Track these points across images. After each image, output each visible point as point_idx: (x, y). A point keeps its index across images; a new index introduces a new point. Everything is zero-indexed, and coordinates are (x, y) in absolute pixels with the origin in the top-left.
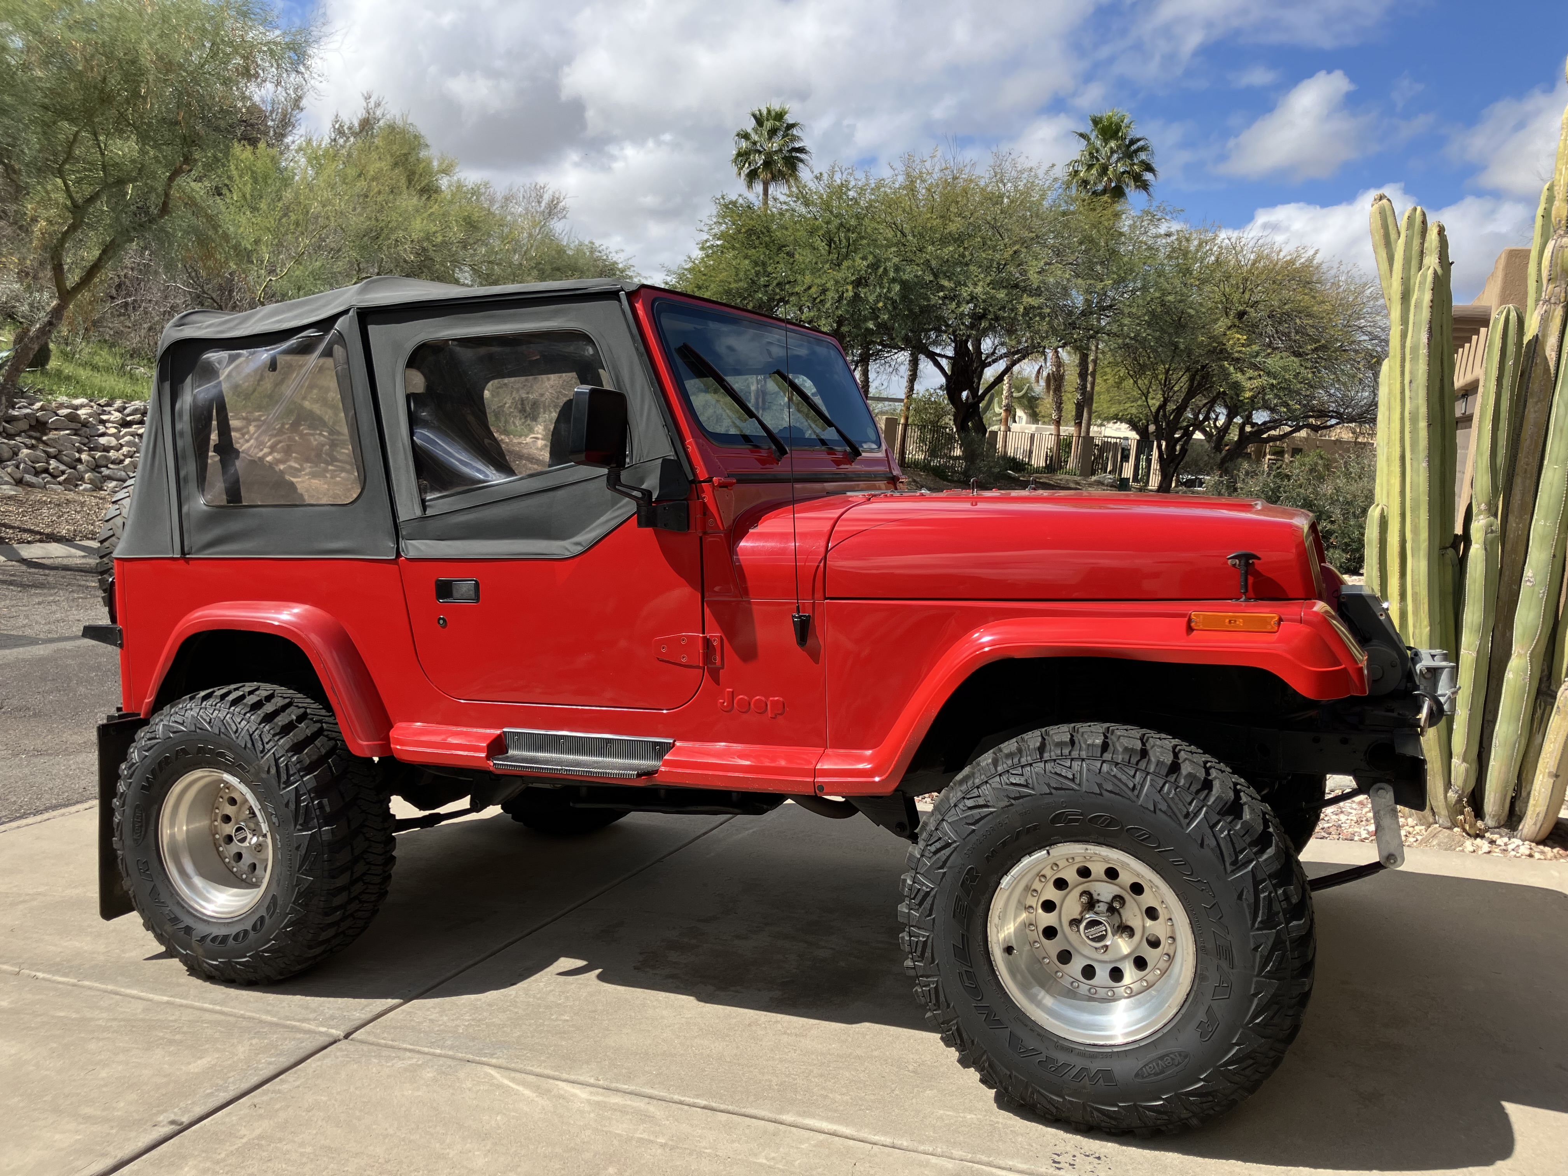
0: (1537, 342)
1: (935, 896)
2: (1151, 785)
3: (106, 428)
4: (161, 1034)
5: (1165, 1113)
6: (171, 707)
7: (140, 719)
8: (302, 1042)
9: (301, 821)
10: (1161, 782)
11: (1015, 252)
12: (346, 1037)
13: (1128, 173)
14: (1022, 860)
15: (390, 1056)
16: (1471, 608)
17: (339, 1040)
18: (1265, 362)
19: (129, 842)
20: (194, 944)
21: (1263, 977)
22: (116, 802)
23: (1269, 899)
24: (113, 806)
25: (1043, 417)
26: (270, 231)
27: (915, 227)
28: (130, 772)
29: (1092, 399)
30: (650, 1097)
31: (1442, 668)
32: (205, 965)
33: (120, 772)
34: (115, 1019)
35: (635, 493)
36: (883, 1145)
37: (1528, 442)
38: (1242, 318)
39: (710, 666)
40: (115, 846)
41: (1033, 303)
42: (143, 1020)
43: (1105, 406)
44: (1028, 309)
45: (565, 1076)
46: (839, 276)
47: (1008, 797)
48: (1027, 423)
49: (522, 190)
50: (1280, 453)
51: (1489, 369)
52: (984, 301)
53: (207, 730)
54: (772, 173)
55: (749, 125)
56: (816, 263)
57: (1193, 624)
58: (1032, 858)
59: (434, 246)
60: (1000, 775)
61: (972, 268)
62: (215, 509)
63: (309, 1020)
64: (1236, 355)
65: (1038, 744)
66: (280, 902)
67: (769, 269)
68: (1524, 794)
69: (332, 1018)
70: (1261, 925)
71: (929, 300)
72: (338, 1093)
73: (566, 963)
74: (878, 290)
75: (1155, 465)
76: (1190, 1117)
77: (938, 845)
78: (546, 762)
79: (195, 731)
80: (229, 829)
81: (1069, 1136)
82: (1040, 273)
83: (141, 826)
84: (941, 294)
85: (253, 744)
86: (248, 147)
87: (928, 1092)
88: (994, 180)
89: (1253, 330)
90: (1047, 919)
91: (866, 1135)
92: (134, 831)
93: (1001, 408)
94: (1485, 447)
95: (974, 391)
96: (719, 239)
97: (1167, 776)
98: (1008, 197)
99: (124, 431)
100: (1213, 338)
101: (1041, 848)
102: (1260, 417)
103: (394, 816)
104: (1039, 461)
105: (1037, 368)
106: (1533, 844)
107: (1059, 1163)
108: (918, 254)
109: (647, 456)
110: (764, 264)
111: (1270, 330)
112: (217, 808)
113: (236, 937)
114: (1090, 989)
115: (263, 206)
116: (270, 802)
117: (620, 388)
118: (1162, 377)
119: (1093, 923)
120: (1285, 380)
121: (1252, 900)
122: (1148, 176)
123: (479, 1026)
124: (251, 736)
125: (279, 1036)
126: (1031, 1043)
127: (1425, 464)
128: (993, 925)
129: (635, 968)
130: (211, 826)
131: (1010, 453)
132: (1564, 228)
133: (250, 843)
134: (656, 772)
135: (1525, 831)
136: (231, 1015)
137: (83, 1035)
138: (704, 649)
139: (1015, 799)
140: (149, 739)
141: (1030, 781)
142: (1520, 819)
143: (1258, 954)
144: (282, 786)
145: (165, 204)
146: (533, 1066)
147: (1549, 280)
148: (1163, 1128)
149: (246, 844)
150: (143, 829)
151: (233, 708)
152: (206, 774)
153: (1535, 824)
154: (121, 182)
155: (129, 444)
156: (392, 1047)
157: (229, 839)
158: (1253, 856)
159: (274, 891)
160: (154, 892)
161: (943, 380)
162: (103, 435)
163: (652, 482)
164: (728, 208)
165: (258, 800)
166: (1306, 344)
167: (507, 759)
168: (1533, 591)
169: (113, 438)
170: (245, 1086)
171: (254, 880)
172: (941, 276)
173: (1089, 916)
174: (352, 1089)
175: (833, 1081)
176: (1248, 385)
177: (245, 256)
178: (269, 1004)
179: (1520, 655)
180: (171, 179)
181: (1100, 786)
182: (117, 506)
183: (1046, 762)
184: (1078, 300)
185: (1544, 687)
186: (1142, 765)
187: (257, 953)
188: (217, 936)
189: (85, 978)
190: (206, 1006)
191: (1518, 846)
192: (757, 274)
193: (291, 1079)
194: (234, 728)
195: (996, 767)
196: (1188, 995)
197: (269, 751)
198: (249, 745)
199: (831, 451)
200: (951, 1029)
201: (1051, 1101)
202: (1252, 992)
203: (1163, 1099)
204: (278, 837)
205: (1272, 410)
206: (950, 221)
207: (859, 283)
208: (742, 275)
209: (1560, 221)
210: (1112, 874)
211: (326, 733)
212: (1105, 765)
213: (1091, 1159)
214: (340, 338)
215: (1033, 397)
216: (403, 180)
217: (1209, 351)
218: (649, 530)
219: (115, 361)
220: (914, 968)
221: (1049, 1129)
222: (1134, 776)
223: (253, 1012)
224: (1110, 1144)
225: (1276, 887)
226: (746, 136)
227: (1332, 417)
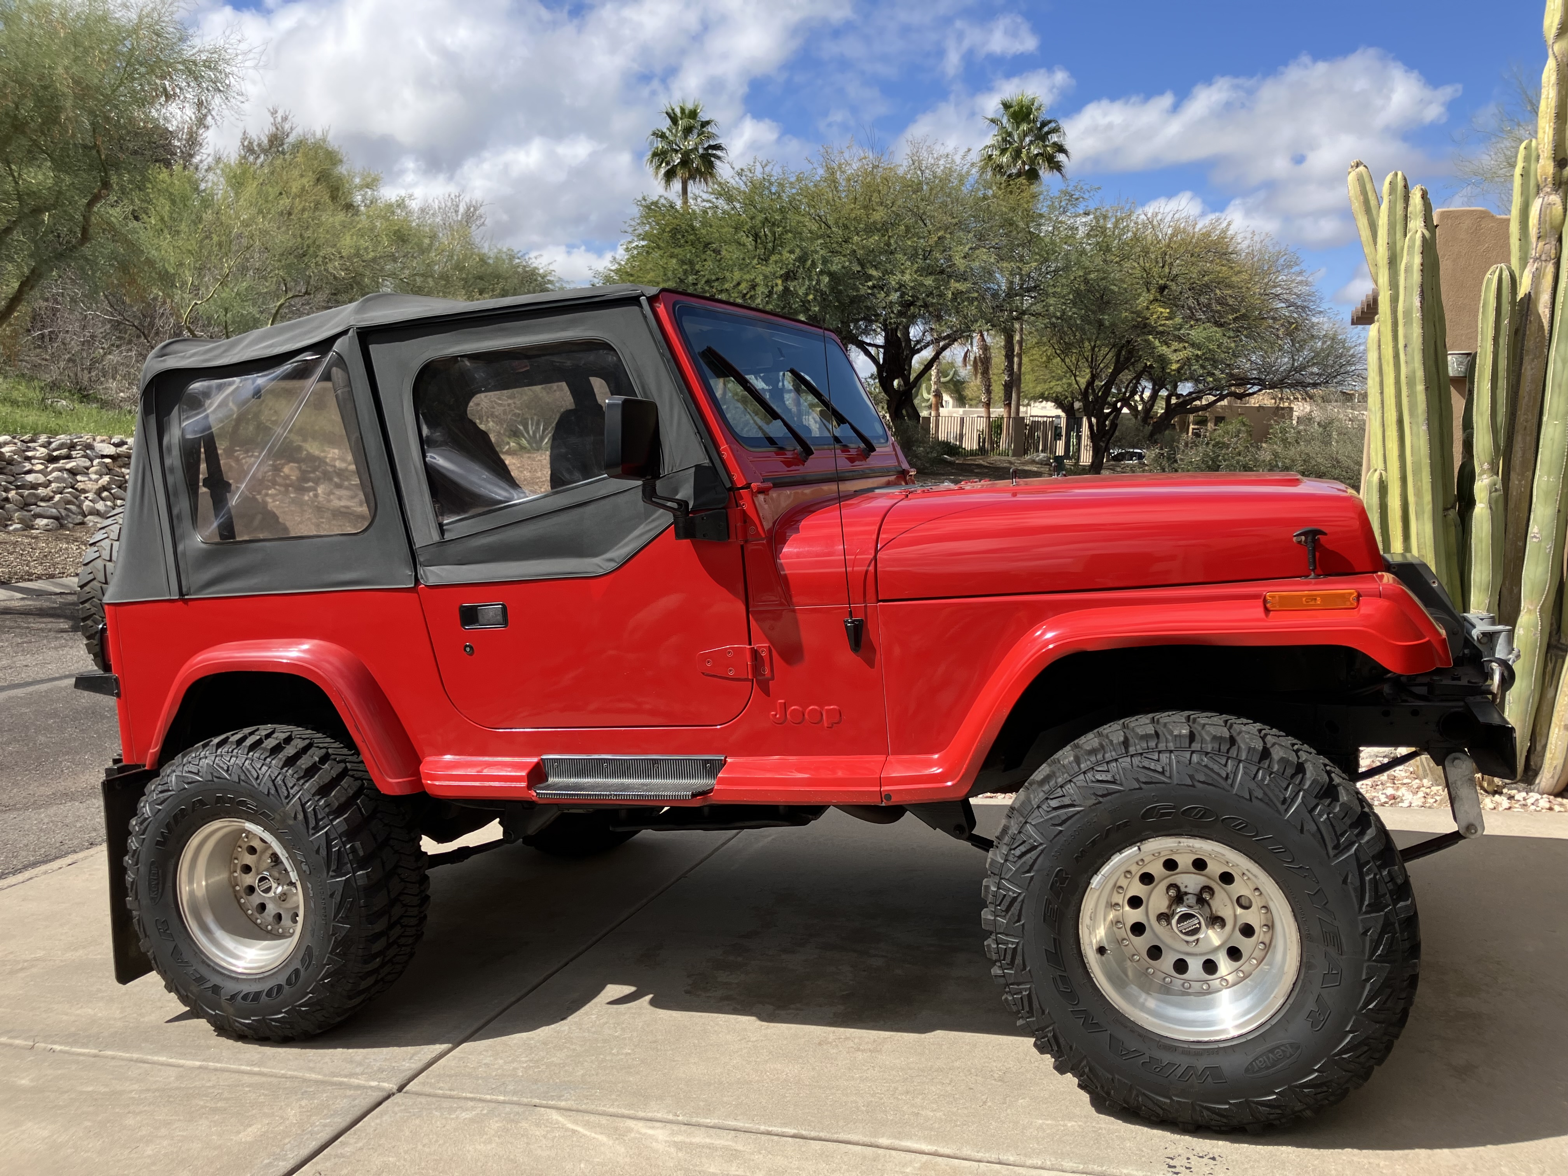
0: (1528, 298)
1: (1023, 901)
2: (1245, 773)
3: (33, 465)
4: (202, 1103)
5: (1278, 1107)
6: (184, 756)
7: (146, 771)
8: (354, 1099)
9: (333, 867)
10: (1254, 769)
11: (939, 238)
12: (400, 1089)
13: (1041, 154)
14: (1113, 858)
15: (451, 1107)
16: (1479, 567)
17: (394, 1094)
18: (1189, 334)
19: (145, 901)
20: (224, 1004)
21: (1374, 961)
22: (128, 860)
23: (1374, 881)
24: (125, 864)
25: (971, 400)
26: (192, 254)
27: (839, 218)
28: (143, 827)
29: (1020, 379)
30: (735, 1130)
31: (1499, 632)
32: (237, 1024)
33: (130, 828)
34: (148, 1090)
35: (669, 504)
36: (988, 1162)
37: (1526, 399)
38: (1163, 291)
39: (760, 678)
40: (129, 907)
41: (960, 288)
42: (177, 1088)
43: (1031, 385)
44: (957, 294)
45: (641, 1114)
46: (768, 270)
47: (1095, 794)
48: (953, 407)
49: (437, 202)
50: (1202, 422)
51: (1485, 330)
52: (912, 288)
53: (226, 779)
54: (689, 171)
55: (665, 124)
56: (744, 259)
57: (1268, 605)
58: (1123, 855)
59: (363, 261)
60: (1084, 773)
61: (899, 256)
62: (214, 547)
63: (357, 1074)
64: (1161, 328)
65: (1122, 739)
66: (316, 952)
67: (697, 267)
68: (1539, 748)
69: (381, 1070)
70: (1369, 909)
71: (858, 290)
72: (406, 1152)
73: (614, 991)
74: (807, 283)
75: (1085, 440)
76: (1304, 1110)
77: (1023, 848)
78: (593, 787)
79: (213, 781)
80: (250, 879)
81: (1177, 1137)
82: (965, 257)
83: (158, 884)
84: (870, 284)
85: (277, 790)
86: (165, 170)
87: (1020, 1101)
88: (912, 167)
89: (1174, 303)
90: (1134, 916)
91: (969, 1152)
92: (150, 890)
93: (929, 393)
94: (1485, 408)
95: (906, 379)
96: (643, 239)
97: (1259, 763)
98: (927, 184)
99: (51, 466)
100: (1138, 314)
101: (1132, 844)
102: (1185, 388)
103: (426, 853)
104: (970, 443)
105: (966, 350)
106: (1552, 797)
107: (1175, 1167)
108: (845, 245)
109: (680, 465)
110: (691, 263)
111: (1191, 302)
112: (236, 859)
113: (269, 993)
114: (1184, 983)
115: (183, 227)
116: (299, 849)
117: (646, 397)
118: (1088, 354)
119: (1186, 917)
120: (1210, 350)
121: (1358, 884)
122: (1061, 157)
123: (538, 1067)
124: (273, 781)
125: (328, 1094)
126: (1133, 1044)
127: (1424, 427)
128: (1085, 926)
129: (687, 992)
130: (230, 878)
131: (942, 437)
132: (1551, 185)
133: (275, 893)
134: (711, 790)
135: (1543, 784)
136: (272, 1076)
137: (117, 1110)
138: (752, 661)
139: (1103, 796)
140: (161, 792)
141: (1117, 777)
142: (1536, 773)
143: (1368, 938)
144: (311, 832)
145: (85, 231)
146: (604, 1106)
147: (1539, 238)
148: (1277, 1122)
149: (271, 894)
150: (160, 886)
151: (251, 754)
152: (227, 824)
153: (1553, 777)
154: (37, 211)
155: (57, 480)
156: (451, 1097)
157: (251, 890)
158: (1355, 839)
159: (307, 942)
160: (176, 952)
161: (874, 369)
162: (29, 472)
163: (686, 492)
164: (650, 209)
165: (285, 847)
166: (1228, 314)
167: (548, 788)
168: (1540, 548)
169: (40, 475)
170: (305, 1152)
171: (280, 930)
172: (868, 265)
173: (1181, 910)
174: (420, 1147)
175: (920, 1097)
176: (1174, 357)
177: (167, 279)
178: (309, 1061)
179: (1529, 611)
180: (90, 204)
181: (1191, 777)
182: (96, 549)
183: (1132, 756)
184: (1002, 282)
185: (1554, 642)
186: (1233, 753)
187: (293, 1008)
188: (248, 994)
189: (107, 1047)
190: (243, 1068)
191: (1537, 800)
192: (685, 272)
193: (352, 1141)
194: (255, 775)
195: (1079, 764)
196: (1294, 984)
197: (294, 796)
198: (273, 791)
199: (845, 449)
200: (1047, 1036)
201: (1157, 1103)
202: (1364, 977)
203: (1276, 1093)
204: (309, 886)
205: (1197, 381)
206: (874, 210)
207: (788, 276)
208: (670, 274)
209: (1546, 179)
210: (1200, 865)
211: (350, 773)
212: (1194, 755)
213: (1205, 1160)
214: (340, 361)
215: (958, 381)
216: (326, 198)
217: (1134, 326)
218: (686, 542)
219: (36, 395)
220: (1004, 976)
221: (1155, 1131)
222: (1226, 765)
223: (294, 1070)
224: (1220, 1143)
225: (1380, 868)
226: (663, 136)
227: (1254, 384)
